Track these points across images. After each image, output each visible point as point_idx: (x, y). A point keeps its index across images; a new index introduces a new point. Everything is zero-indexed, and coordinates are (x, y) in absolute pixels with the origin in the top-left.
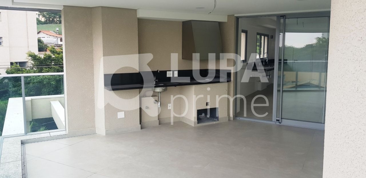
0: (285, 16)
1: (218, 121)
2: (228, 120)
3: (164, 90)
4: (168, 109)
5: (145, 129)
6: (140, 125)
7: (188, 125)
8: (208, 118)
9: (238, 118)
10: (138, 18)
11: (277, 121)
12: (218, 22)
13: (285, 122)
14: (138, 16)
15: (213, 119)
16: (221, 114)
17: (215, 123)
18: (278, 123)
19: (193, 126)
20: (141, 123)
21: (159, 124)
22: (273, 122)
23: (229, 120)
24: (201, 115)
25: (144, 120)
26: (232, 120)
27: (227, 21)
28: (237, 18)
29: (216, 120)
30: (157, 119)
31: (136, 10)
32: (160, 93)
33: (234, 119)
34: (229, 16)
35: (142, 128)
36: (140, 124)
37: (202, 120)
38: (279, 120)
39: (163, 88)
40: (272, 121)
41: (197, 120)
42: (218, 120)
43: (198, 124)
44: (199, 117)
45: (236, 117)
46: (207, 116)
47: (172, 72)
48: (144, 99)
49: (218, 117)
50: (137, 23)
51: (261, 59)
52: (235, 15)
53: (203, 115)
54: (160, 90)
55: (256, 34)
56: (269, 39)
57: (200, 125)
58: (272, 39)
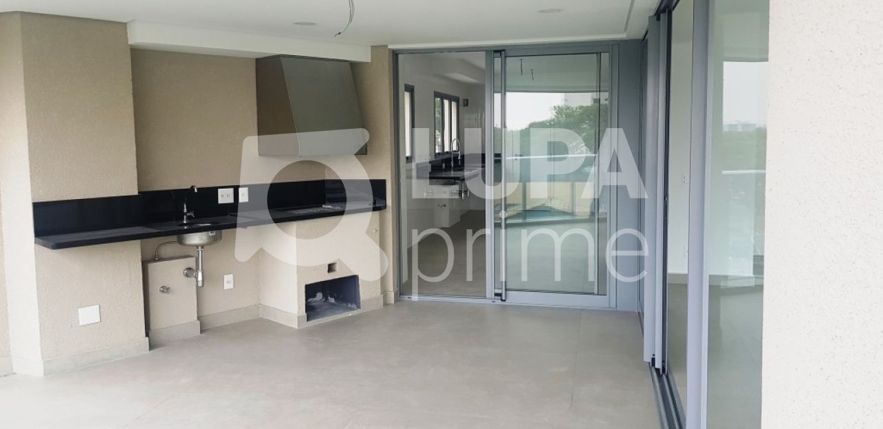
0: (504, 50)
1: (359, 310)
2: (384, 305)
3: (215, 240)
4: (226, 288)
5: (162, 348)
6: (147, 338)
7: (281, 326)
8: (332, 304)
9: (406, 297)
10: (131, 46)
11: (496, 297)
12: (347, 61)
13: (514, 298)
14: (130, 42)
15: (345, 305)
16: (368, 292)
17: (350, 315)
18: (499, 302)
19: (296, 327)
20: (150, 333)
21: (202, 331)
22: (489, 301)
23: (386, 304)
24: (315, 296)
25: (156, 324)
26: (393, 302)
27: (370, 61)
28: (395, 54)
29: (354, 306)
30: (196, 318)
31: (125, 24)
32: (202, 247)
33: (396, 300)
34: (374, 48)
35: (152, 346)
36: (147, 335)
37: (318, 310)
38: (500, 295)
39: (210, 234)
41: (306, 312)
42: (359, 307)
43: (308, 320)
44: (310, 302)
45: (400, 294)
46: (329, 298)
47: (232, 190)
48: (154, 267)
49: (359, 299)
50: (128, 60)
51: (443, 153)
52: (389, 47)
53: (319, 296)
54: (201, 239)
55: (433, 94)
56: (461, 108)
57: (314, 322)
58: (466, 107)
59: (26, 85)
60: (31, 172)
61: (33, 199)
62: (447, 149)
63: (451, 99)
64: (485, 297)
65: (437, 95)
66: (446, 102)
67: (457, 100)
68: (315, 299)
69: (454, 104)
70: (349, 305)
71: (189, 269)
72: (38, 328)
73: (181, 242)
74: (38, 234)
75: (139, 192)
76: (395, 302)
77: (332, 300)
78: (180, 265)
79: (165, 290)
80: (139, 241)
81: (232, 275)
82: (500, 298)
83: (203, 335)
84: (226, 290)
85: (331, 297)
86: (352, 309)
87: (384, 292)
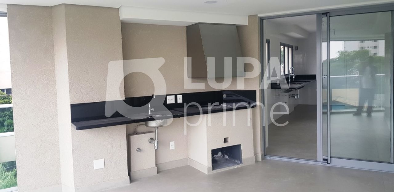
0: (329, 13)
2: (255, 162)
3: (163, 124)
4: (171, 149)
6: (129, 177)
7: (199, 171)
8: (227, 159)
9: (268, 158)
10: (121, 20)
11: (324, 161)
12: (235, 25)
13: (336, 162)
14: (121, 18)
16: (247, 153)
17: (237, 167)
18: (326, 164)
19: (207, 174)
21: (158, 173)
22: (319, 164)
23: (257, 161)
24: (217, 154)
25: (134, 169)
27: (247, 24)
28: (262, 20)
29: (239, 162)
30: (155, 165)
31: (118, 9)
32: (157, 128)
33: (263, 159)
34: (250, 17)
35: (131, 181)
36: (129, 175)
37: (219, 163)
38: (327, 160)
39: (162, 121)
40: (317, 160)
42: (241, 163)
43: (213, 170)
44: (215, 157)
45: (265, 156)
46: (225, 155)
47: (174, 96)
48: (133, 138)
49: (242, 158)
50: (120, 29)
51: (285, 75)
52: (258, 16)
53: (220, 154)
54: (156, 124)
55: (280, 44)
56: (294, 51)
57: (217, 171)
58: (297, 51)
59: (67, 42)
60: (70, 88)
61: (71, 103)
62: (286, 73)
63: (289, 46)
64: (316, 160)
65: (282, 44)
66: (286, 48)
67: (292, 47)
68: (217, 156)
69: (290, 49)
70: (236, 161)
71: (152, 139)
72: (73, 171)
73: (146, 125)
74: (74, 121)
75: (125, 98)
76: (262, 160)
77: (227, 157)
78: (147, 137)
79: (139, 150)
80: (125, 125)
81: (174, 142)
82: (327, 162)
83: (158, 174)
84: (171, 150)
85: (226, 155)
86: (238, 164)
87: (256, 154)
